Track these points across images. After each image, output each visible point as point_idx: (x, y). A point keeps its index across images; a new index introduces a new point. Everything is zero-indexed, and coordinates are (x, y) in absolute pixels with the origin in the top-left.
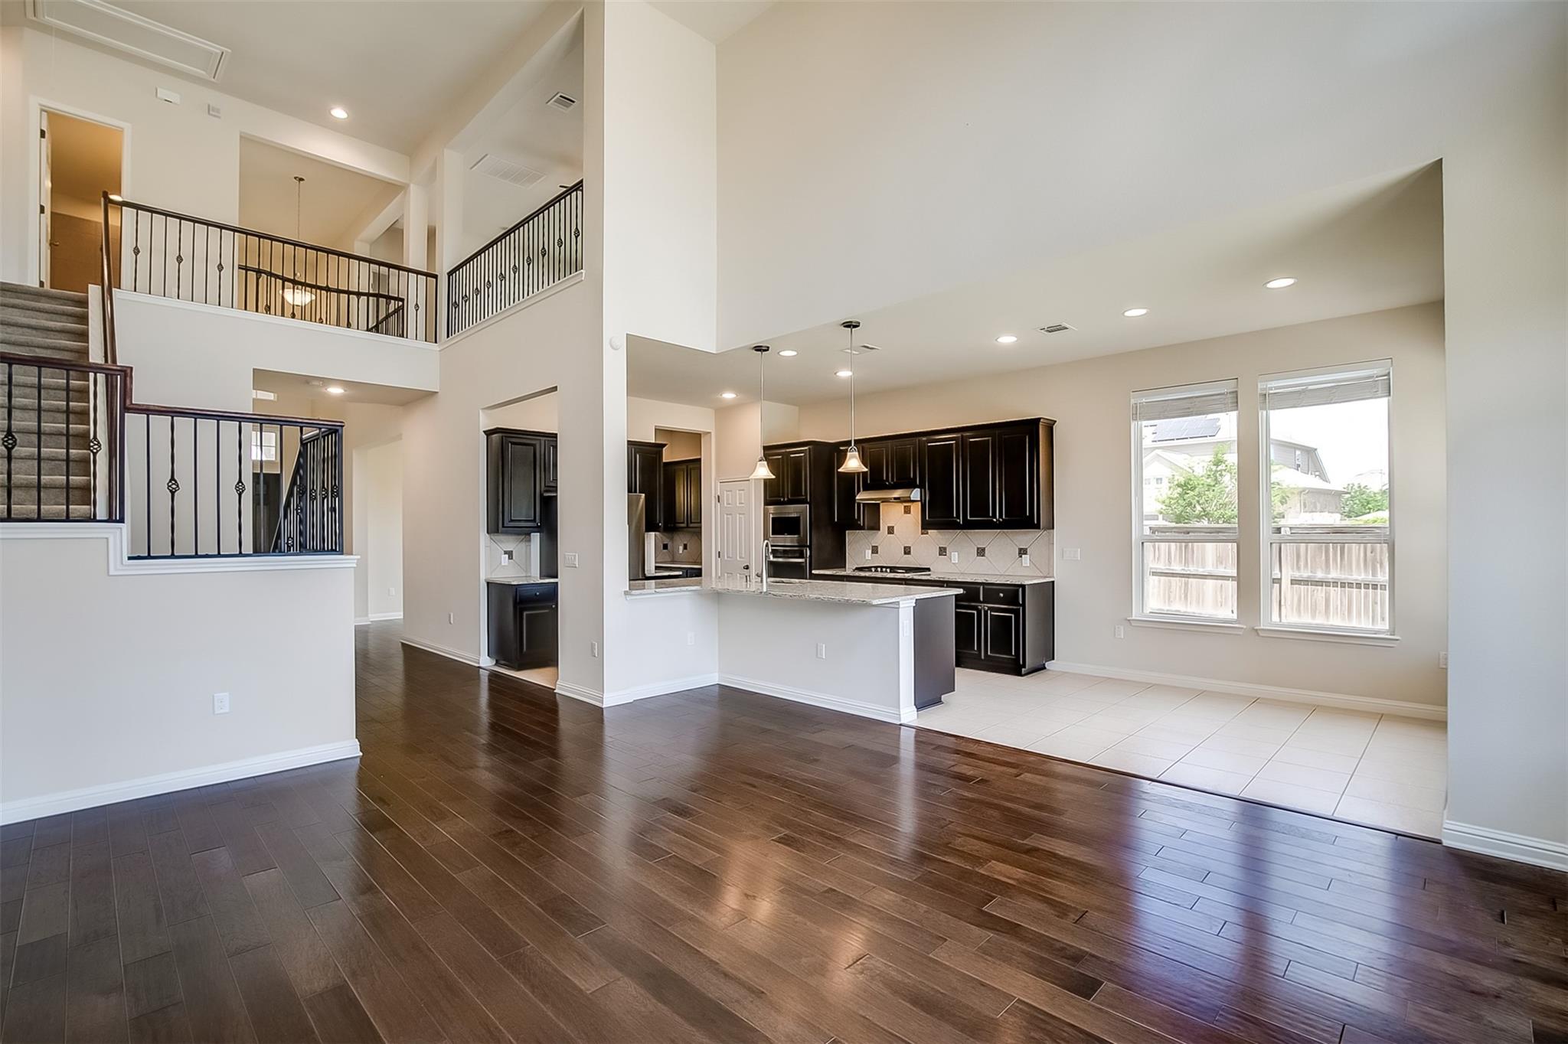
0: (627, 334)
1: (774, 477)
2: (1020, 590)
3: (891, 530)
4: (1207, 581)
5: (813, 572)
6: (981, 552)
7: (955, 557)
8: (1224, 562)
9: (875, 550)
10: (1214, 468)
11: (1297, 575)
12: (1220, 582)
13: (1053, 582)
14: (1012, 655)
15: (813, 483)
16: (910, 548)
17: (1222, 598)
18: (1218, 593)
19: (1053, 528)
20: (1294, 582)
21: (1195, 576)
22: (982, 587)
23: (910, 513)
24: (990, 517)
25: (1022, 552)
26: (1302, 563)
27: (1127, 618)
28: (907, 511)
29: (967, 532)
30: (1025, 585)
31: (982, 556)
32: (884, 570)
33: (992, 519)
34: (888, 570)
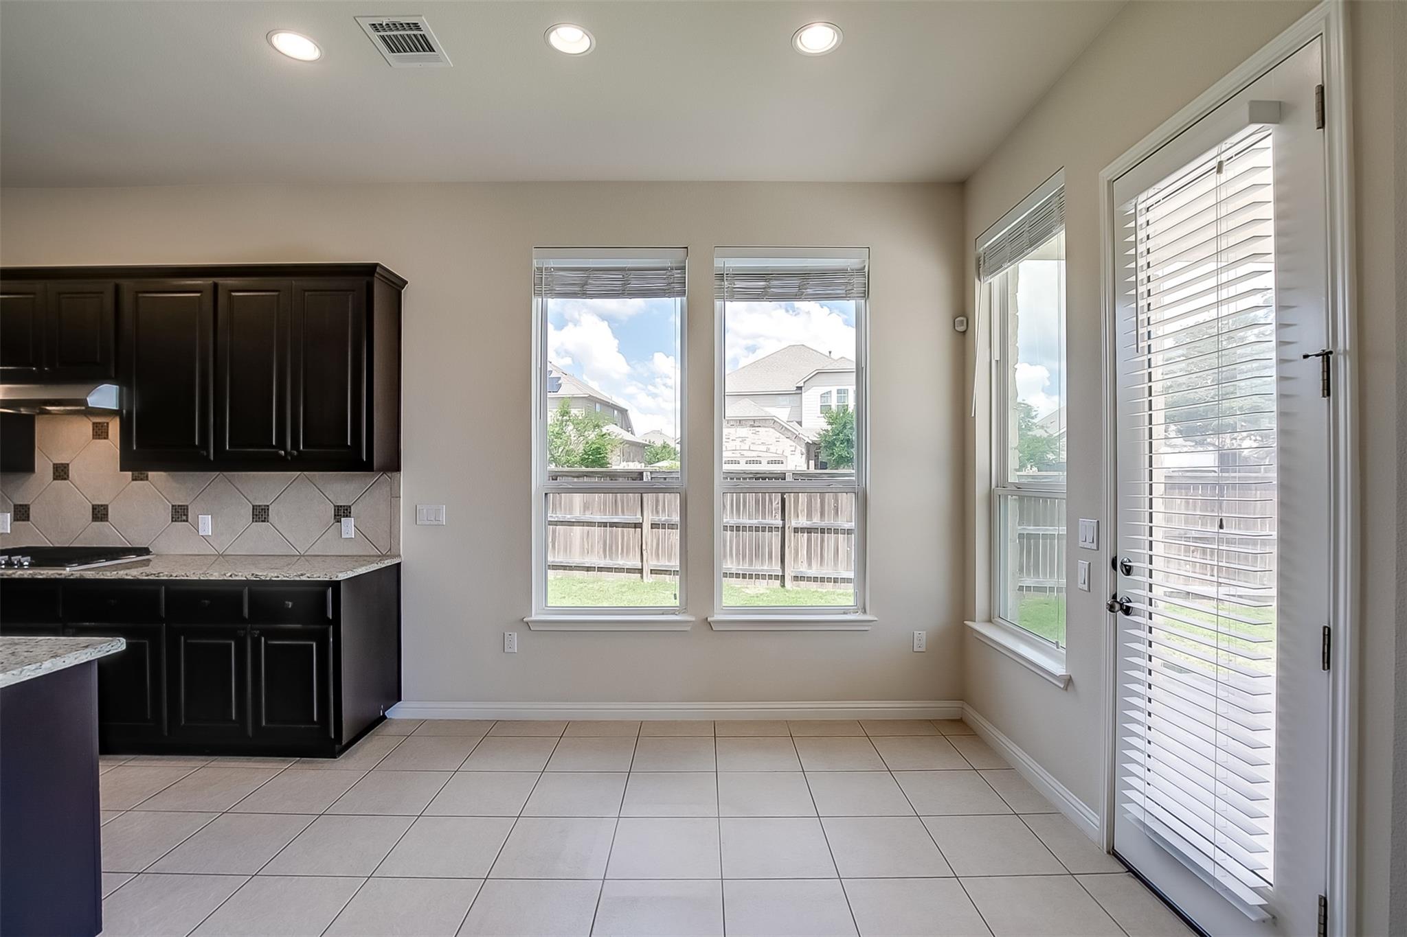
2: (330, 592)
3: (61, 472)
4: (575, 527)
6: (260, 514)
7: (206, 524)
8: (591, 508)
9: (21, 513)
10: (560, 418)
11: (656, 519)
12: (586, 528)
13: (399, 565)
14: (311, 722)
16: (105, 507)
17: (588, 546)
18: (585, 540)
19: (399, 470)
20: (654, 526)
21: (562, 523)
22: (246, 591)
23: (106, 437)
24: (273, 447)
25: (342, 512)
26: (660, 508)
27: (524, 620)
28: (100, 432)
29: (233, 475)
30: (339, 582)
31: (262, 521)
32: (15, 559)
33: (277, 452)
34: (26, 561)
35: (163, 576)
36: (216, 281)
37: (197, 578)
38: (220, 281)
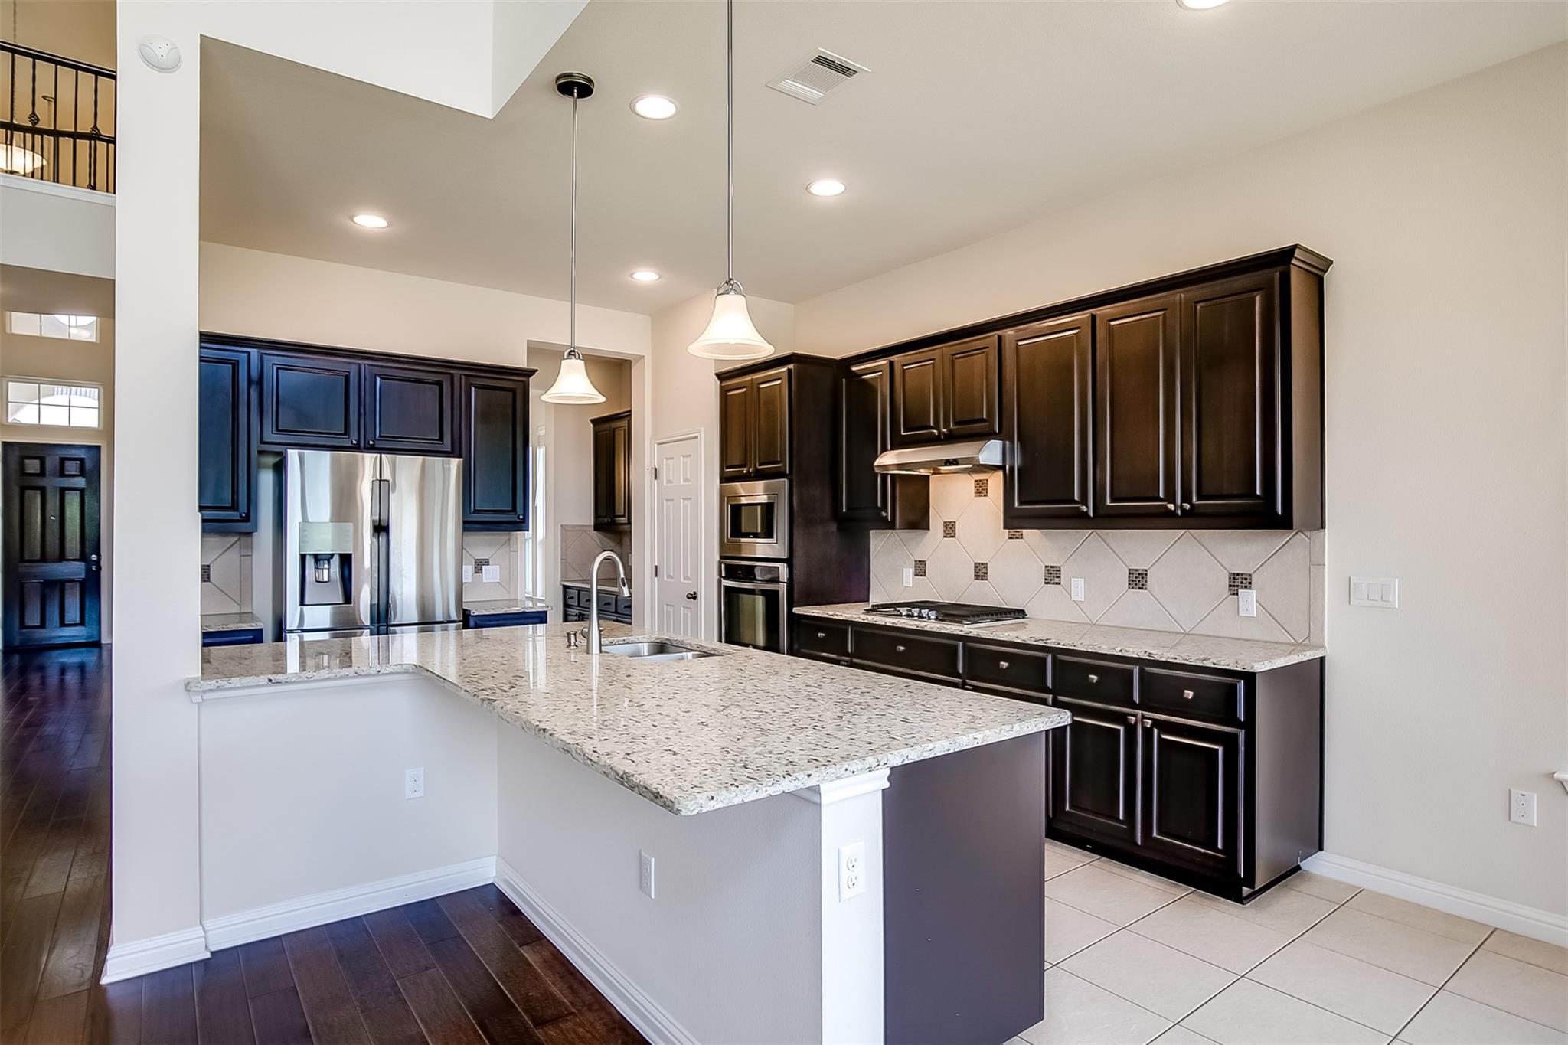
0: (201, 35)
1: (603, 399)
2: (1241, 685)
3: (950, 530)
5: (796, 610)
6: (1138, 579)
7: (1078, 587)
9: (920, 569)
13: (1322, 660)
14: (1215, 849)
15: (795, 437)
16: (985, 566)
19: (1323, 527)
22: (1136, 670)
23: (986, 494)
24: (1160, 500)
25: (1239, 582)
27: (1555, 775)
28: (981, 490)
29: (1107, 533)
30: (1254, 674)
31: (1140, 588)
32: (925, 612)
33: (1166, 505)
34: (933, 614)
35: (1051, 643)
36: (1094, 313)
37: (1085, 650)
38: (1098, 311)
